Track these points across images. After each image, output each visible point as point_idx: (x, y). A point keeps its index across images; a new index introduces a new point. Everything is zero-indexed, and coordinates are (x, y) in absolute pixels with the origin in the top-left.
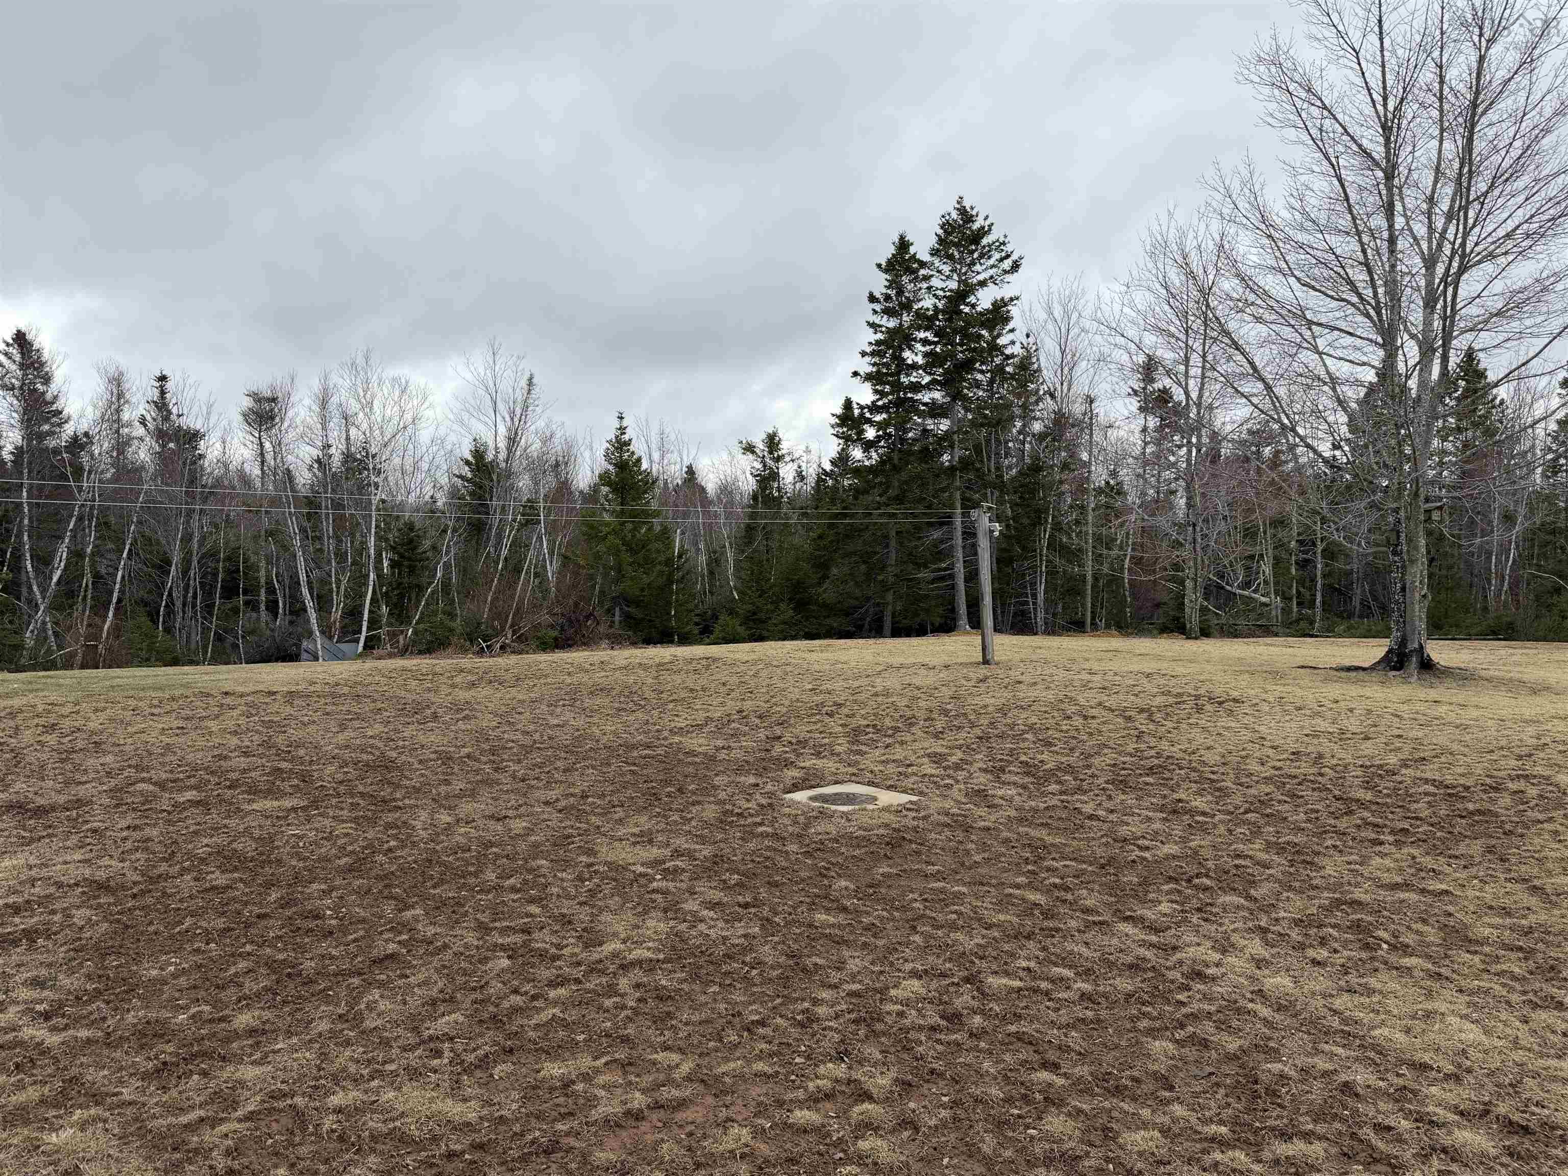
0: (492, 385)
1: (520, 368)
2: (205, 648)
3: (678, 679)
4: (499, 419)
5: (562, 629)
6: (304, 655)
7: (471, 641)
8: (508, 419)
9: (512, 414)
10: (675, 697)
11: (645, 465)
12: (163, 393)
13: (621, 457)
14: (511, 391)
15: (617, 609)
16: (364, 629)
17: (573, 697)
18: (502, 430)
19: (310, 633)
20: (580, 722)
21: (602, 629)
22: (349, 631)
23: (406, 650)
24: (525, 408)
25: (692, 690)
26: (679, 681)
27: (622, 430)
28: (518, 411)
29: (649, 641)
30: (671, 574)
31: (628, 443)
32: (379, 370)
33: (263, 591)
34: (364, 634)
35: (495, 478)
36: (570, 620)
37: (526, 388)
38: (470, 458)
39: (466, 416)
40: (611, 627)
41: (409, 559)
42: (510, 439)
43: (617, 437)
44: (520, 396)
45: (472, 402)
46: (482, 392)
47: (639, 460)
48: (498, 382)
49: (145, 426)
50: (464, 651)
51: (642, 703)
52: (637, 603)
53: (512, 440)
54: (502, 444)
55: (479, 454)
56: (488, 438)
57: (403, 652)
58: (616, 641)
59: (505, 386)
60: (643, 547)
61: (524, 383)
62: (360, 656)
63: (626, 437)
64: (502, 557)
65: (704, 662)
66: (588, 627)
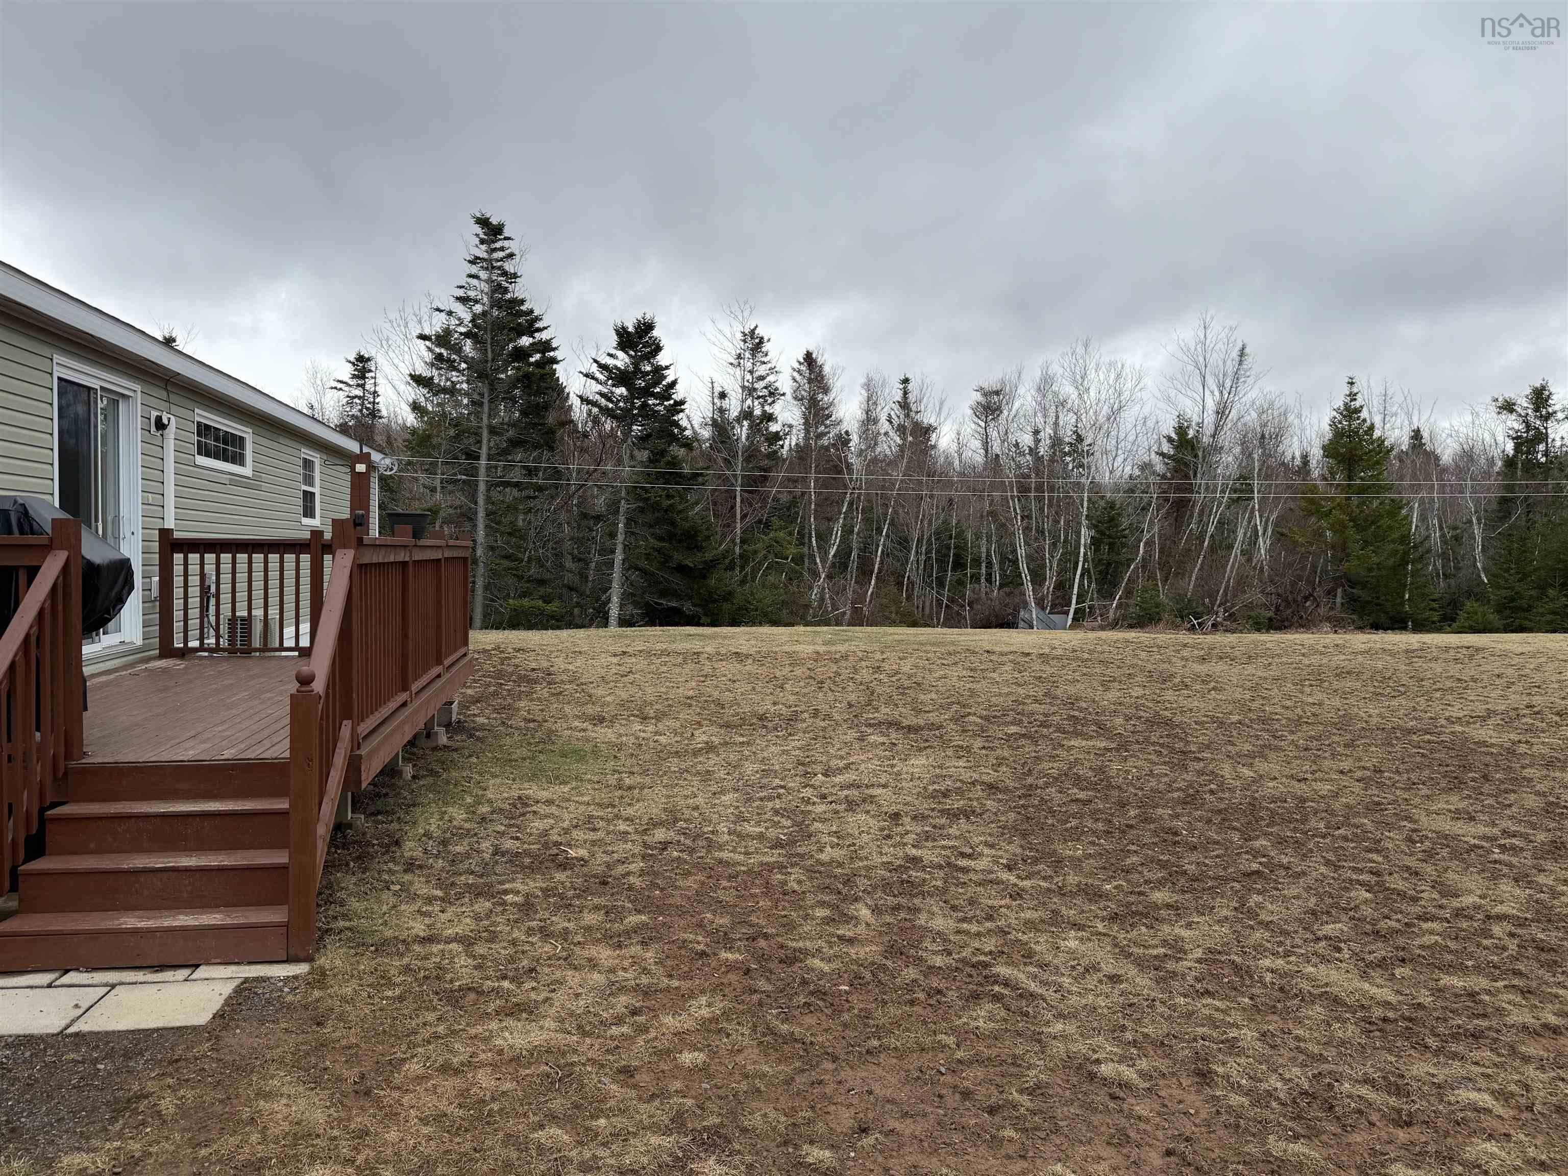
0: (1201, 359)
1: (1232, 339)
2: (938, 614)
3: (1438, 668)
4: (1207, 392)
5: (1277, 609)
6: (1021, 624)
7: (1182, 618)
8: (1217, 393)
9: (1221, 386)
10: (1439, 685)
11: (1377, 434)
12: (905, 393)
13: (1350, 425)
14: (1221, 363)
15: (1339, 590)
16: (1074, 601)
17: (1318, 678)
18: (1211, 405)
19: (1025, 605)
20: (1337, 702)
21: (1322, 611)
22: (1060, 604)
23: (1117, 624)
24: (1236, 377)
25: (1459, 680)
26: (1439, 670)
27: (1353, 396)
28: (1228, 384)
29: (1376, 627)
30: (1406, 553)
31: (1358, 411)
32: (1097, 357)
33: (984, 565)
34: (1073, 606)
35: (1200, 454)
36: (1286, 600)
37: (1238, 359)
38: (1174, 436)
39: (1173, 393)
40: (1332, 609)
41: (1110, 537)
42: (1218, 413)
43: (1346, 404)
44: (1231, 368)
45: (1181, 380)
46: (1191, 368)
47: (1372, 428)
48: (1208, 356)
49: (891, 422)
50: (1176, 627)
51: (1402, 689)
52: (1364, 585)
53: (1221, 412)
54: (1210, 419)
55: (1181, 430)
56: (1193, 413)
57: (1114, 625)
58: (1338, 625)
59: (1215, 359)
60: (1373, 523)
61: (1235, 354)
62: (1072, 627)
63: (1357, 404)
64: (1209, 534)
65: (1464, 651)
66: (1307, 608)
